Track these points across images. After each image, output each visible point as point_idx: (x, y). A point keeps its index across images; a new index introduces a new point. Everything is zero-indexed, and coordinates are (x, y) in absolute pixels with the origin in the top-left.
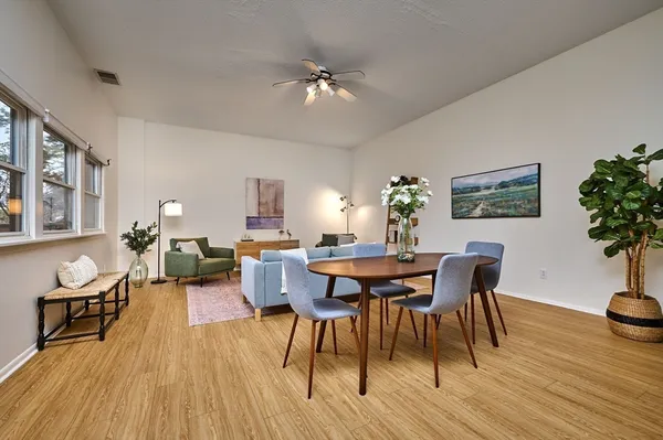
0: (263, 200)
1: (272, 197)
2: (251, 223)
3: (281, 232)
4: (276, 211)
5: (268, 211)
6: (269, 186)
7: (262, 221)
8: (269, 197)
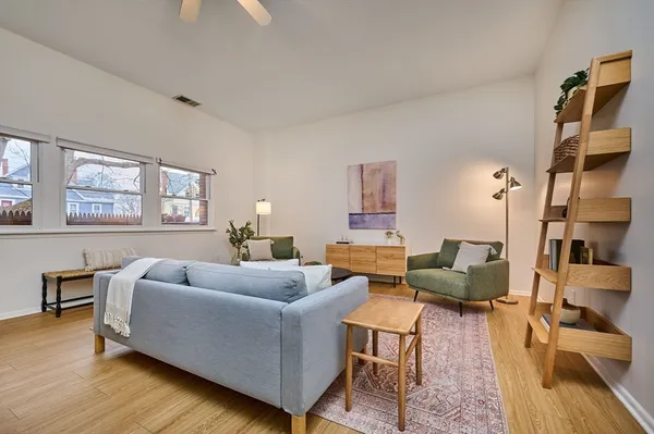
0: (367, 191)
1: (379, 186)
2: (355, 221)
3: (389, 234)
4: (384, 205)
5: (374, 206)
6: (374, 172)
7: (367, 218)
8: (375, 186)
